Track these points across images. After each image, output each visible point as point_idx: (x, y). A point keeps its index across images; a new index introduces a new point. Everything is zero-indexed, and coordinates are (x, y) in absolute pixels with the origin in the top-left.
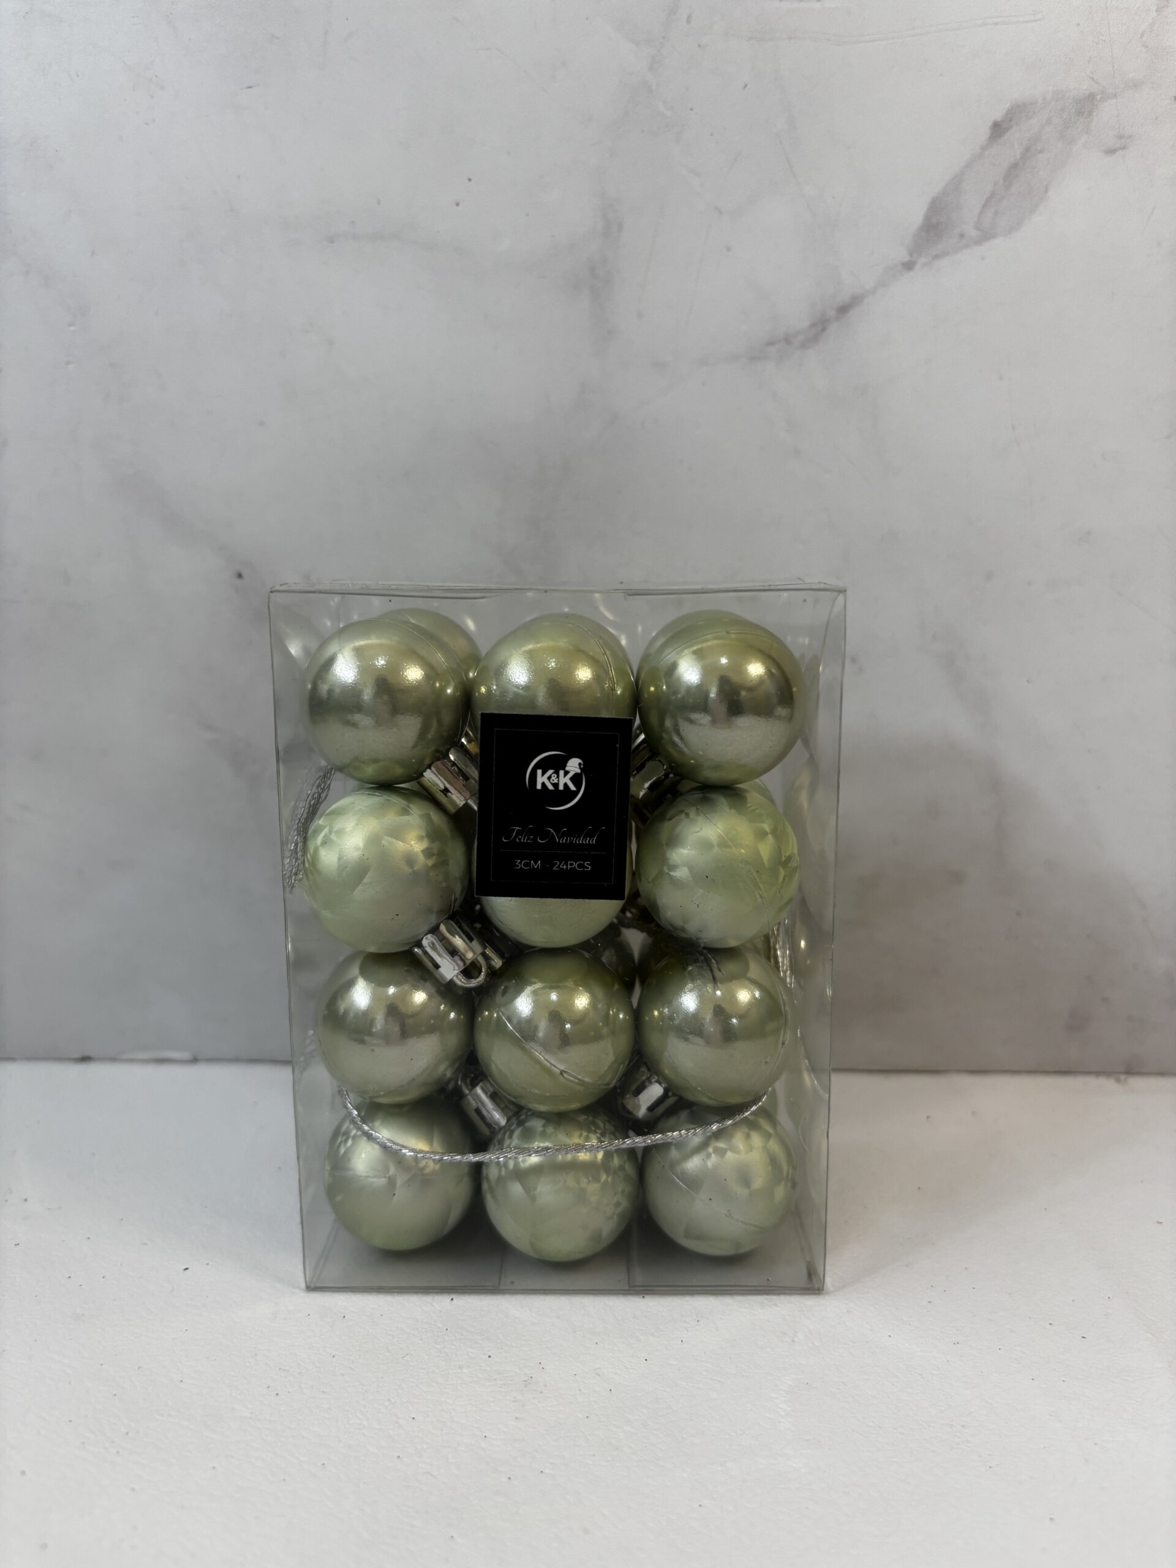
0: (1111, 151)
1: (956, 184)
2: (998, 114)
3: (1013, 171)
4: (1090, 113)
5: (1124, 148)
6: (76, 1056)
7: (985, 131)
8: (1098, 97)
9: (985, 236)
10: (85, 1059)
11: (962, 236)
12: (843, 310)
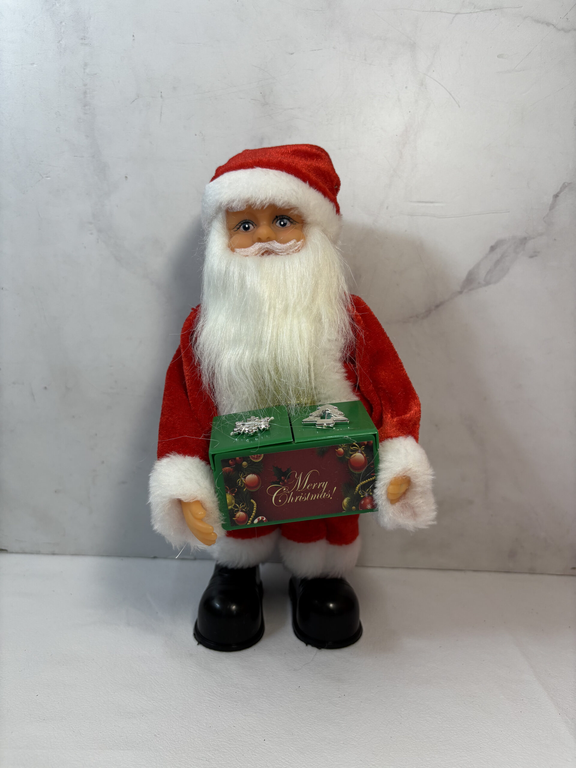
0: (531, 257)
1: (478, 265)
2: (492, 243)
3: (498, 262)
4: (525, 244)
5: (536, 256)
6: (152, 556)
7: (488, 249)
8: (528, 239)
9: (487, 283)
10: (155, 558)
11: (479, 283)
12: (437, 306)
